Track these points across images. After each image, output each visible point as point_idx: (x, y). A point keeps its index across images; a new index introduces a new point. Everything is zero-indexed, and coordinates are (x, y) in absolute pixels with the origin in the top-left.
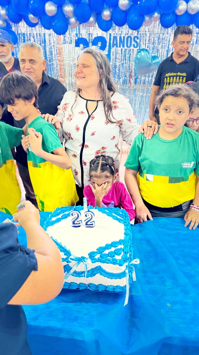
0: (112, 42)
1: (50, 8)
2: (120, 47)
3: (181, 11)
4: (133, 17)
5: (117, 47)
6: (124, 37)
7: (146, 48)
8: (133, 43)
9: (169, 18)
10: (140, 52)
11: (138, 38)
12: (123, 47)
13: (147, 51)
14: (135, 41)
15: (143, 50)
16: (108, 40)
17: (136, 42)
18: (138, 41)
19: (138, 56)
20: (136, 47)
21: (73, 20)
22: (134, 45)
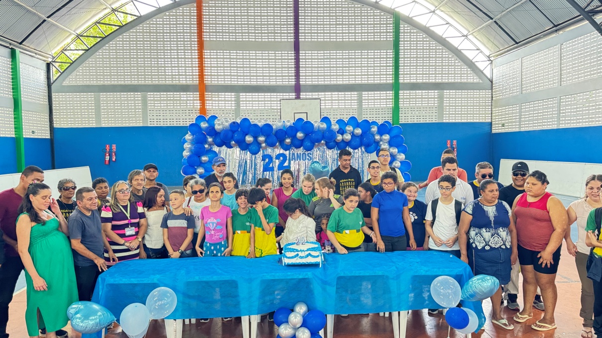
0: (291, 157)
1: (249, 139)
2: (297, 160)
3: (339, 140)
4: (308, 143)
5: (295, 160)
6: (300, 154)
7: (317, 160)
8: (307, 157)
9: (332, 144)
10: (313, 163)
11: (310, 154)
12: (300, 160)
13: (318, 162)
14: (308, 156)
15: (316, 162)
16: (288, 156)
17: (310, 157)
18: (311, 156)
19: (312, 166)
20: (310, 160)
21: (264, 145)
22: (308, 159)
